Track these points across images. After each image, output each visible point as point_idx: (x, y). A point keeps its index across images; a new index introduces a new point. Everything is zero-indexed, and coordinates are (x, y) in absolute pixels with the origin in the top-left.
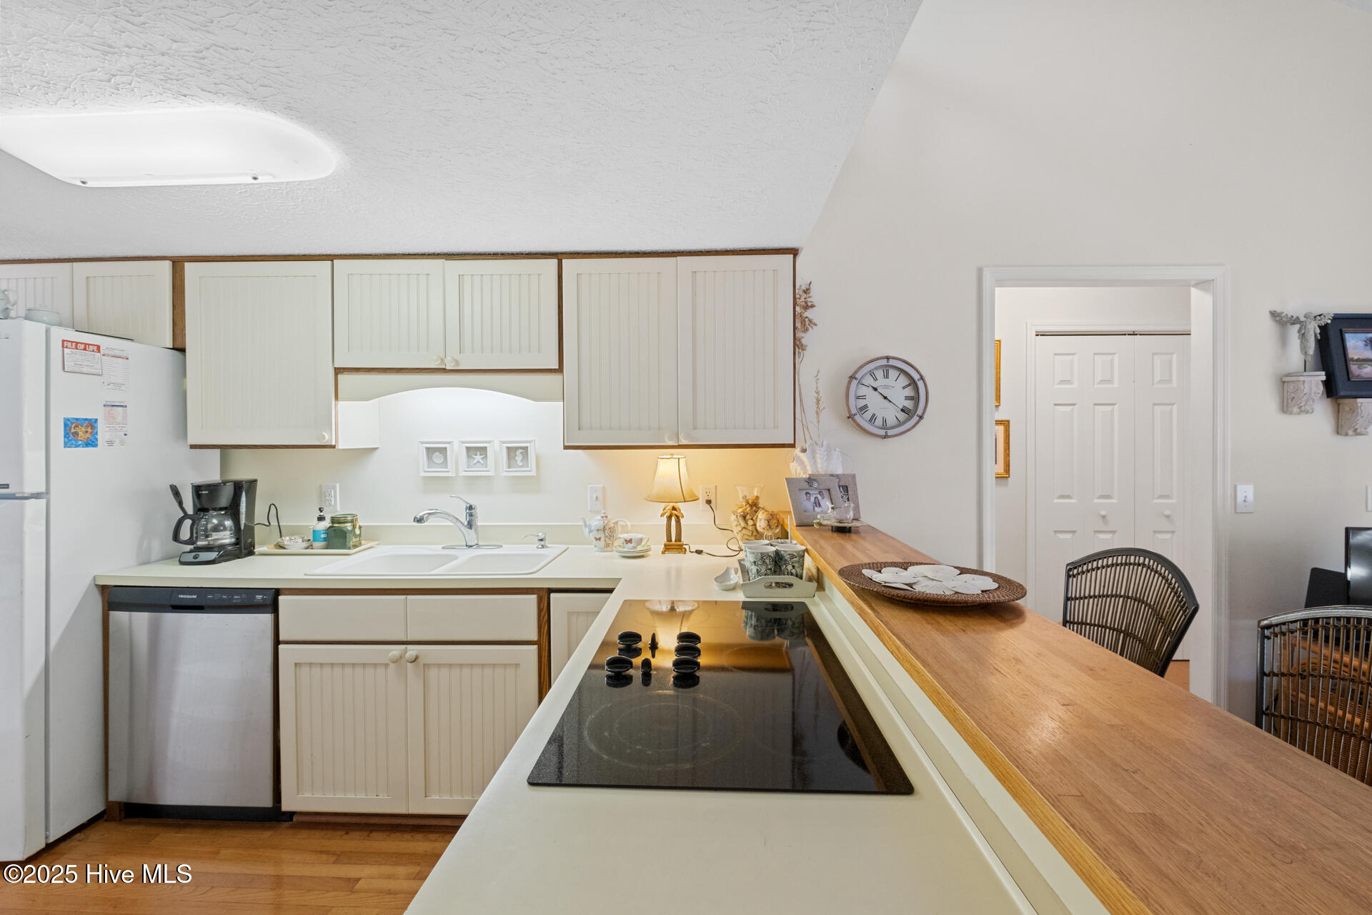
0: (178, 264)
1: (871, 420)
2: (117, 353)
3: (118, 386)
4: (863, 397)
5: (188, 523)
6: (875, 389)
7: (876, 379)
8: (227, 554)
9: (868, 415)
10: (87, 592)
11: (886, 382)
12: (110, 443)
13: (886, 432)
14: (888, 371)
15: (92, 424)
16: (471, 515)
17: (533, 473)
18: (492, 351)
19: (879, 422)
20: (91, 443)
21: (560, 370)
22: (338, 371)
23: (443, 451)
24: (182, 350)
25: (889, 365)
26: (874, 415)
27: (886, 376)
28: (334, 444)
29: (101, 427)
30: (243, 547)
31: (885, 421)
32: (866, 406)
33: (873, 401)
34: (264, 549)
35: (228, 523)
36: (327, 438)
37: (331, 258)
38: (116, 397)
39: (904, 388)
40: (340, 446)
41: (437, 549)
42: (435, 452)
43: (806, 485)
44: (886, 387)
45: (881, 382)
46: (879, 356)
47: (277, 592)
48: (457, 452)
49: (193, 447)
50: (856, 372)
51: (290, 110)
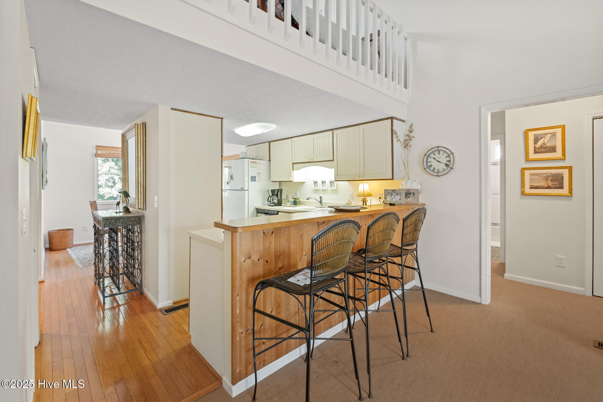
0: (269, 142)
1: (433, 170)
2: (259, 163)
3: (259, 169)
4: (430, 162)
5: (270, 197)
6: (435, 159)
7: (435, 155)
8: (276, 205)
9: (432, 168)
10: (254, 210)
11: (439, 156)
12: (258, 181)
13: (438, 174)
14: (440, 152)
15: (255, 177)
16: (321, 199)
17: (336, 188)
18: (320, 157)
19: (436, 171)
20: (255, 181)
21: (333, 160)
22: (293, 164)
23: (317, 182)
24: (270, 161)
25: (438, 149)
26: (434, 168)
27: (439, 153)
28: (292, 180)
29: (256, 177)
30: (279, 204)
31: (438, 170)
32: (431, 165)
33: (434, 164)
34: (284, 205)
35: (277, 198)
36: (291, 179)
37: (291, 138)
38: (259, 172)
39: (446, 157)
40: (294, 181)
41: (314, 208)
42: (315, 183)
43: (392, 192)
44: (439, 157)
45: (437, 155)
46: (435, 146)
47: (278, 212)
48: (320, 183)
49: (272, 182)
50: (426, 153)
51: (262, 122)
